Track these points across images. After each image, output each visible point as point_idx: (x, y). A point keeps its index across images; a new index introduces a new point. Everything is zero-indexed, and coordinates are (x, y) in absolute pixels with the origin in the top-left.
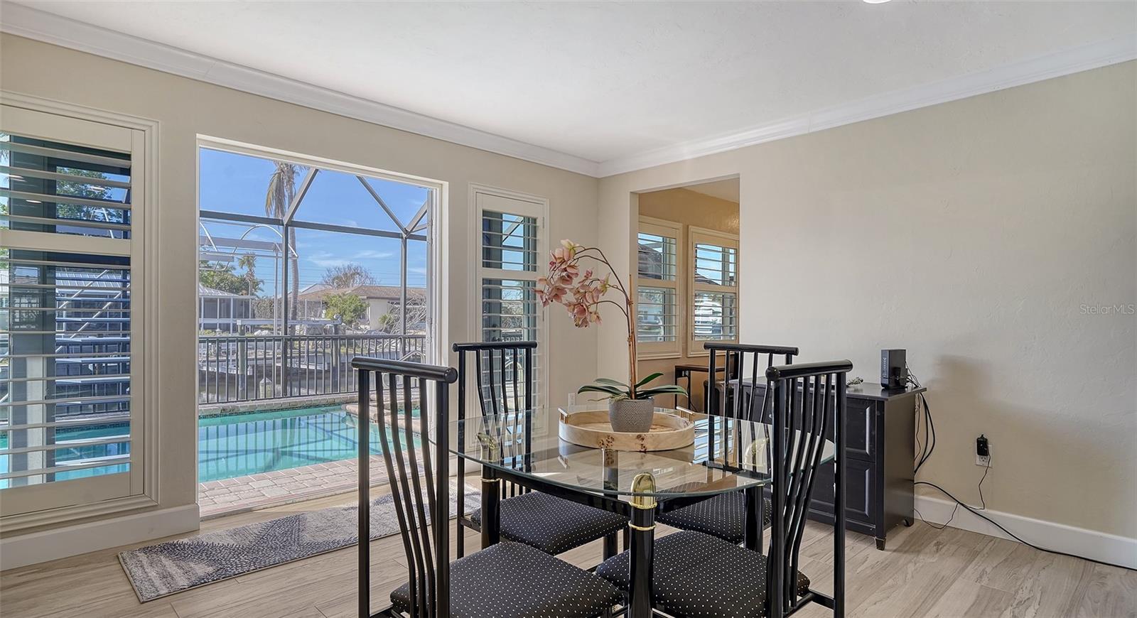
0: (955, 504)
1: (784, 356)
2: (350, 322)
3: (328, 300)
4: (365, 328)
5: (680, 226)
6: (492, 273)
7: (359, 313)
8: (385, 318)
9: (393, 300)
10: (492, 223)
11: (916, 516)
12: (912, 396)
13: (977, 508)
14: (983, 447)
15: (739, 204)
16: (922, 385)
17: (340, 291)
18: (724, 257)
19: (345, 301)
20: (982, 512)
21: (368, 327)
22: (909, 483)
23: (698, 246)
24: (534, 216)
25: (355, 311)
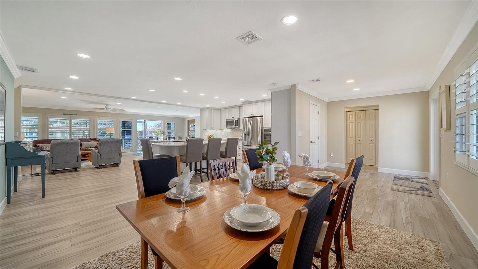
6: (169, 130)
10: (169, 125)
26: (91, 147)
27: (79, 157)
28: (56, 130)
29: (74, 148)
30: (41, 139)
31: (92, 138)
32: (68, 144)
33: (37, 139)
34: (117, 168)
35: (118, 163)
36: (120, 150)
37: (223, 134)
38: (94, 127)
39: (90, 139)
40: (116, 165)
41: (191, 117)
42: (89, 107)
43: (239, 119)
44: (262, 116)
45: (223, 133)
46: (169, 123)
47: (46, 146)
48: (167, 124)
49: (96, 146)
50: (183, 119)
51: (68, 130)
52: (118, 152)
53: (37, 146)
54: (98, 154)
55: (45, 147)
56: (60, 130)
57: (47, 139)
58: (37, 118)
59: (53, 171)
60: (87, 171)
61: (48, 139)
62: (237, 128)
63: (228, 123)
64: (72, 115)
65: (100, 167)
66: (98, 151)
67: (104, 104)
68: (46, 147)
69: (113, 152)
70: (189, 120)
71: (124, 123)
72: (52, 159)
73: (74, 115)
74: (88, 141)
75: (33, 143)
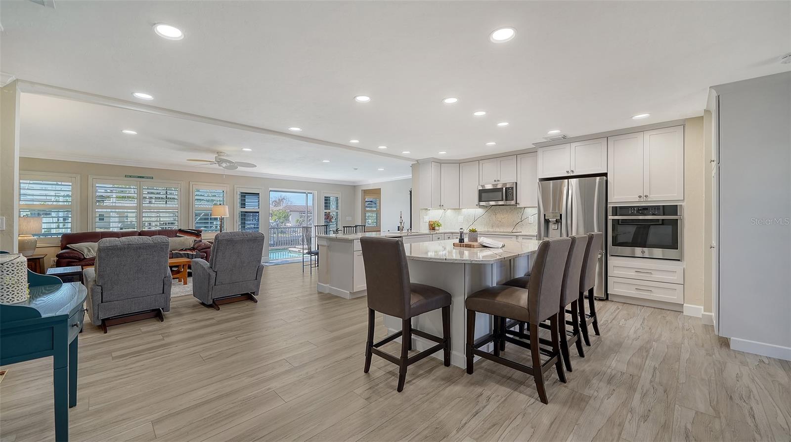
2: (283, 222)
3: (273, 213)
4: (289, 225)
6: (327, 211)
7: (286, 218)
8: (298, 220)
9: (302, 212)
10: (327, 200)
17: (278, 208)
19: (280, 213)
21: (290, 225)
24: (337, 196)
25: (285, 217)
26: (182, 250)
27: (165, 282)
28: (110, 210)
29: (156, 258)
30: (79, 231)
31: (182, 228)
32: (140, 248)
33: (69, 231)
34: (250, 304)
35: (254, 293)
36: (260, 261)
37: (461, 218)
38: (187, 205)
39: (181, 231)
40: (249, 297)
41: (371, 183)
42: (181, 159)
43: (516, 183)
44: (605, 175)
45: (463, 217)
46: (327, 196)
47: (88, 249)
48: (325, 197)
49: (192, 246)
50: (353, 188)
51: (134, 211)
52: (255, 267)
53: (68, 248)
54: (210, 271)
55: (86, 251)
56: (117, 210)
57: (91, 231)
58: (71, 184)
59: (103, 320)
60: (186, 318)
61: (94, 231)
62: (512, 205)
63: (483, 194)
64: (143, 177)
65: (215, 305)
66: (211, 264)
67: (213, 152)
68: (89, 251)
69: (245, 265)
70: (364, 190)
71: (245, 196)
72: (99, 289)
73: (148, 178)
74: (176, 236)
75: (61, 241)
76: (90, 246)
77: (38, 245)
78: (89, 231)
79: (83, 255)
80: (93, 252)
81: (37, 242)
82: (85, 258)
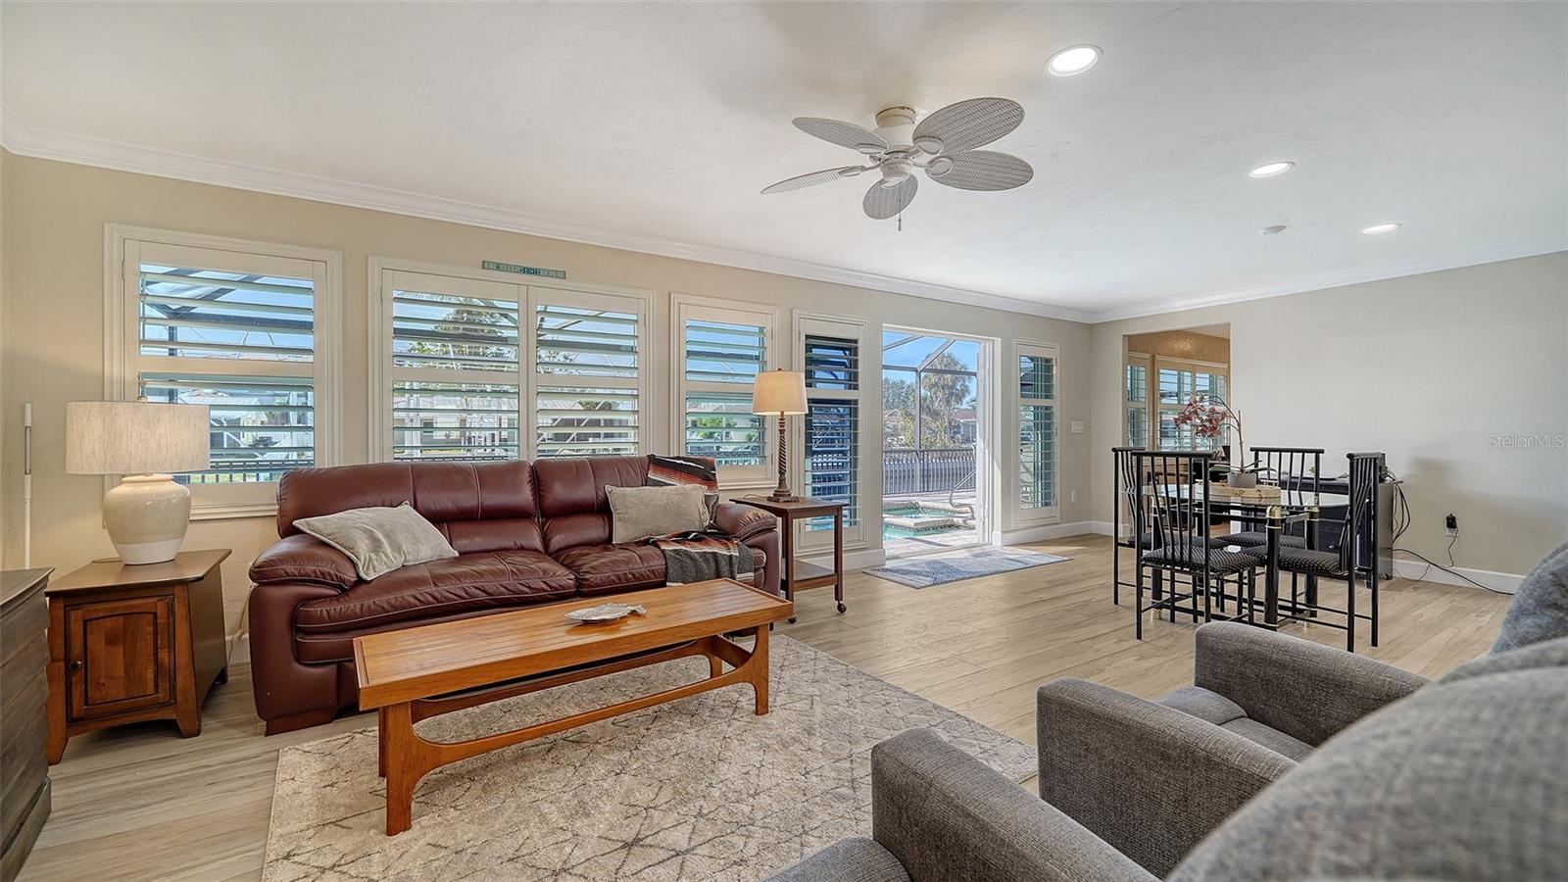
0: (1428, 564)
1: (1314, 454)
5: (1147, 356)
11: (1395, 574)
12: (1391, 486)
13: (1446, 566)
14: (1451, 523)
15: (1229, 340)
16: (1398, 478)
18: (1179, 379)
20: (1450, 569)
22: (1389, 551)
23: (1161, 371)
24: (1049, 357)
30: (338, 461)
31: (661, 453)
38: (665, 373)
39: (657, 462)
47: (370, 535)
50: (1087, 330)
53: (302, 534)
55: (363, 548)
57: (377, 462)
61: (386, 460)
64: (535, 272)
68: (376, 545)
70: (1129, 337)
73: (550, 274)
74: (647, 482)
75: (280, 499)
76: (380, 526)
77: (196, 513)
78: (371, 462)
79: (354, 565)
80: (389, 551)
81: (193, 503)
82: (360, 581)
